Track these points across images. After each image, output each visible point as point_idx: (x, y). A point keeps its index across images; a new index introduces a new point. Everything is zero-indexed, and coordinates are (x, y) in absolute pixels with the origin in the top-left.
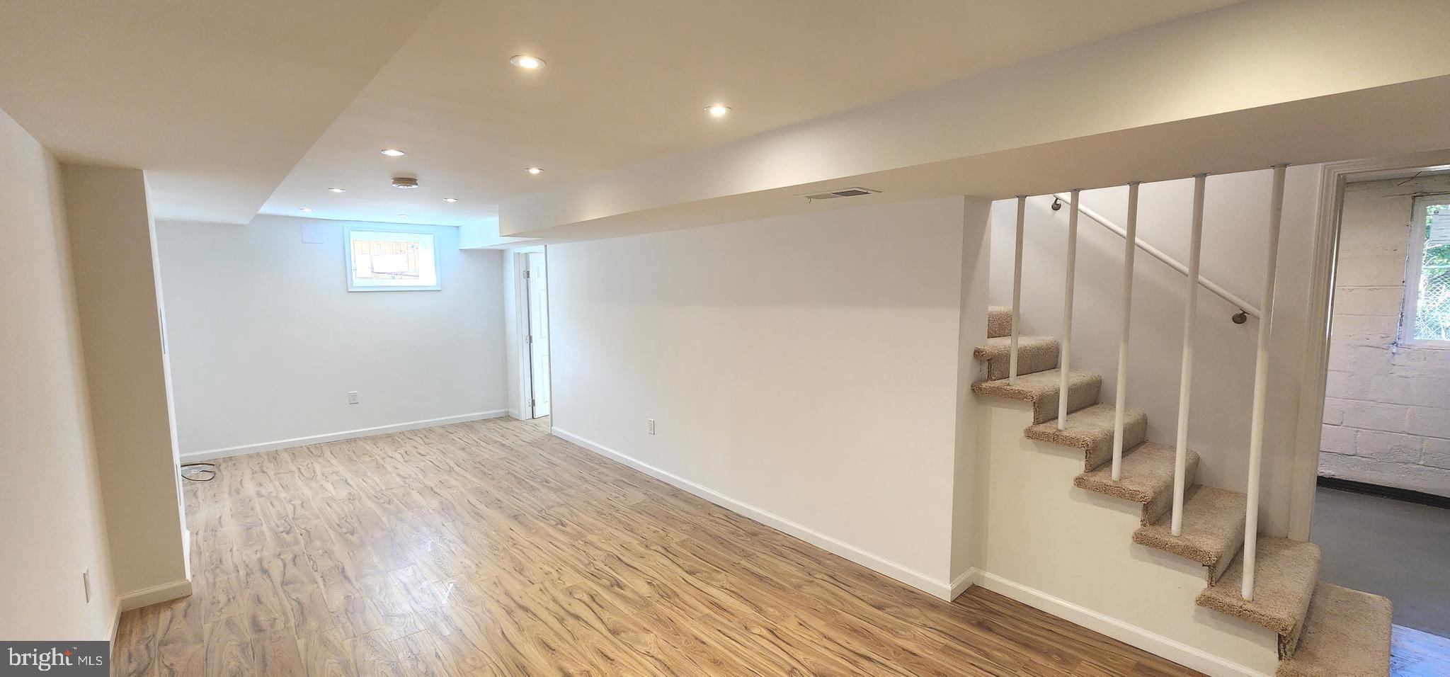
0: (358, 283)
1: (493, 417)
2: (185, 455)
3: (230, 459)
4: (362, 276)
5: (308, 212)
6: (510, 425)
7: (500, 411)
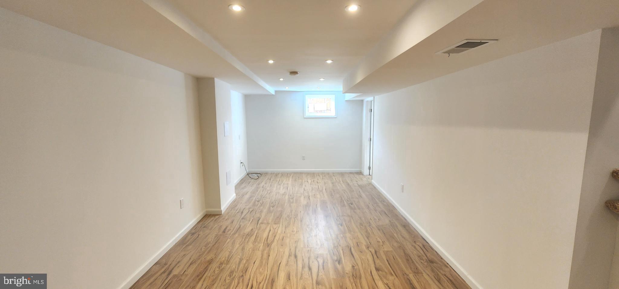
0: (307, 114)
1: (354, 172)
2: (249, 170)
3: (266, 174)
4: (310, 112)
5: (287, 89)
6: (361, 176)
7: (357, 170)
